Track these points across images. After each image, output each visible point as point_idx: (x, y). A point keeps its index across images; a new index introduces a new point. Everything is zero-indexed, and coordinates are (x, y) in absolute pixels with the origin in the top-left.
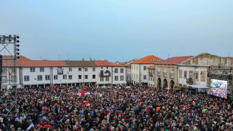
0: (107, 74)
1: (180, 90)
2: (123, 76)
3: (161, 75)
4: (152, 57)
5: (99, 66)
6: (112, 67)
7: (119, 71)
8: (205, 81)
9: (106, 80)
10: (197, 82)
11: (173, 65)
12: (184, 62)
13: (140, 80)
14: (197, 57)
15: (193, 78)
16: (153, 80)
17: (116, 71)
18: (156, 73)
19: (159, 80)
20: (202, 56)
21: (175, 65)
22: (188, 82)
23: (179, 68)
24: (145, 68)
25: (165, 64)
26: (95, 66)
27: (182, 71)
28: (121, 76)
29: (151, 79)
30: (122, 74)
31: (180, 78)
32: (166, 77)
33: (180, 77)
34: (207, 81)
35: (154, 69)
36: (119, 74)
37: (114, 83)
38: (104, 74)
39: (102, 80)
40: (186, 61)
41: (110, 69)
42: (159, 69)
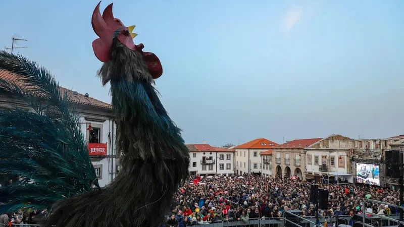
0: (211, 162)
1: (313, 179)
2: (230, 164)
3: (282, 161)
4: (263, 140)
5: (201, 151)
6: (217, 152)
7: (225, 157)
8: (344, 167)
9: (209, 169)
10: (333, 169)
11: (298, 149)
12: (313, 145)
13: (249, 169)
14: (327, 139)
15: (328, 164)
16: (269, 168)
17: (222, 158)
18: (274, 160)
19: (279, 168)
20: (333, 138)
21: (302, 149)
22: (321, 169)
23: (307, 152)
24: (255, 154)
25: (287, 149)
26: (195, 150)
27: (311, 156)
28: (227, 164)
29: (267, 168)
30: (229, 162)
31: (310, 165)
32: (289, 165)
33: (308, 164)
34: (347, 167)
35: (271, 155)
36: (225, 162)
37: (218, 173)
38: (208, 162)
39: (204, 169)
40: (314, 144)
41: (214, 155)
42: (277, 155)
